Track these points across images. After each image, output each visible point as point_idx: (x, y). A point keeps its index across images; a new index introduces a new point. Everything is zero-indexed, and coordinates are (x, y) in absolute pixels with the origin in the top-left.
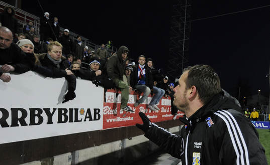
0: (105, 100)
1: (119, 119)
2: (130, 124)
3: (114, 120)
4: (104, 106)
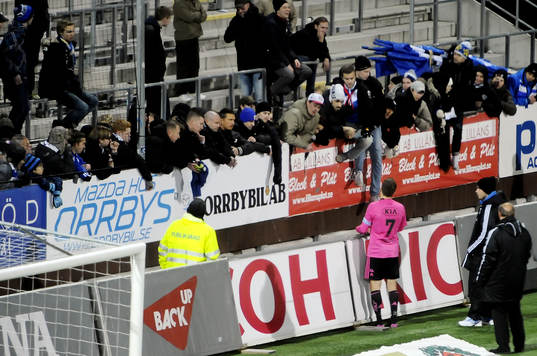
0: (290, 170)
1: (310, 198)
2: (327, 207)
3: (303, 200)
4: (290, 177)
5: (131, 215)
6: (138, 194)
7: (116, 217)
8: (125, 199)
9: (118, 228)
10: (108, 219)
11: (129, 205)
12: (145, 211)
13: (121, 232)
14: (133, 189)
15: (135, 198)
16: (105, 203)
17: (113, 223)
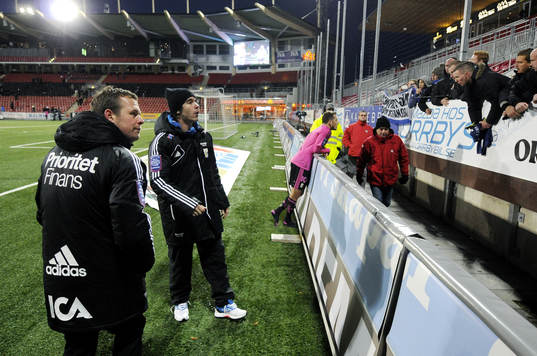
5: (441, 136)
6: (448, 121)
7: (432, 134)
8: (439, 122)
9: (432, 142)
10: (427, 133)
11: (441, 128)
12: (452, 135)
13: (433, 145)
14: (445, 116)
15: (446, 123)
16: (426, 122)
17: (430, 136)
